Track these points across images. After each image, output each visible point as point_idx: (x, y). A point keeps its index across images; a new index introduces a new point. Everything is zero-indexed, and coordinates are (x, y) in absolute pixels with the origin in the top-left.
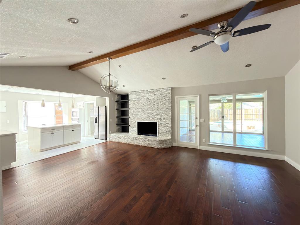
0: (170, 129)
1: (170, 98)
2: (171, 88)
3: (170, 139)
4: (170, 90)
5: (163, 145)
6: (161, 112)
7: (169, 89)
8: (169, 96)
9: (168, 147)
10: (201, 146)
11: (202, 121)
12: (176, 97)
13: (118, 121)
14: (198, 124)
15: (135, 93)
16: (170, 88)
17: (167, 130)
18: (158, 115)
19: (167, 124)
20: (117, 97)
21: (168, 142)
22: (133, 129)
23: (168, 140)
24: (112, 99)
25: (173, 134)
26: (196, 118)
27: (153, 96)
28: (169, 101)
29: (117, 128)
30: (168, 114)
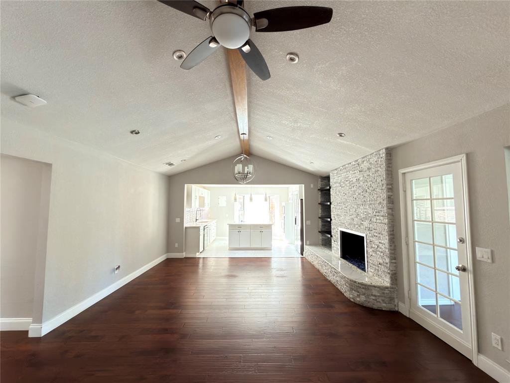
0: (388, 260)
1: (384, 176)
2: (387, 149)
3: (387, 288)
4: (383, 153)
5: (358, 296)
6: (370, 211)
7: (381, 152)
8: (382, 171)
9: (375, 307)
11: (483, 253)
12: (401, 171)
13: (322, 225)
14: (470, 266)
15: (336, 172)
16: (384, 150)
17: (381, 261)
18: (366, 218)
19: (381, 245)
20: (321, 181)
21: (375, 292)
22: (336, 244)
23: (374, 287)
24: (312, 186)
25: (395, 277)
26: (462, 241)
27: (357, 174)
28: (383, 185)
29: (321, 238)
30: (382, 218)
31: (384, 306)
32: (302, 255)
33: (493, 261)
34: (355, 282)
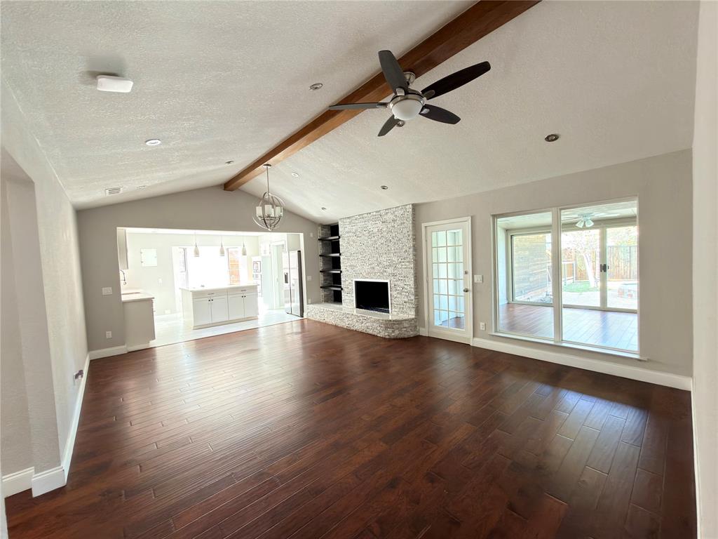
0: (413, 298)
1: (411, 228)
2: (413, 205)
3: (413, 319)
4: (409, 208)
5: (393, 332)
6: (395, 259)
7: (407, 207)
8: (409, 224)
9: (406, 336)
10: (476, 339)
11: (478, 278)
12: (423, 225)
13: (324, 280)
14: (470, 288)
15: (348, 220)
16: (411, 206)
17: (406, 300)
18: (390, 266)
19: (406, 287)
20: (322, 230)
21: (406, 325)
22: (349, 296)
23: (406, 320)
24: (311, 235)
25: (418, 310)
26: (466, 273)
27: (380, 224)
28: (409, 235)
29: (323, 294)
30: (407, 264)
31: (412, 334)
32: (302, 317)
33: (483, 281)
34: (390, 321)
